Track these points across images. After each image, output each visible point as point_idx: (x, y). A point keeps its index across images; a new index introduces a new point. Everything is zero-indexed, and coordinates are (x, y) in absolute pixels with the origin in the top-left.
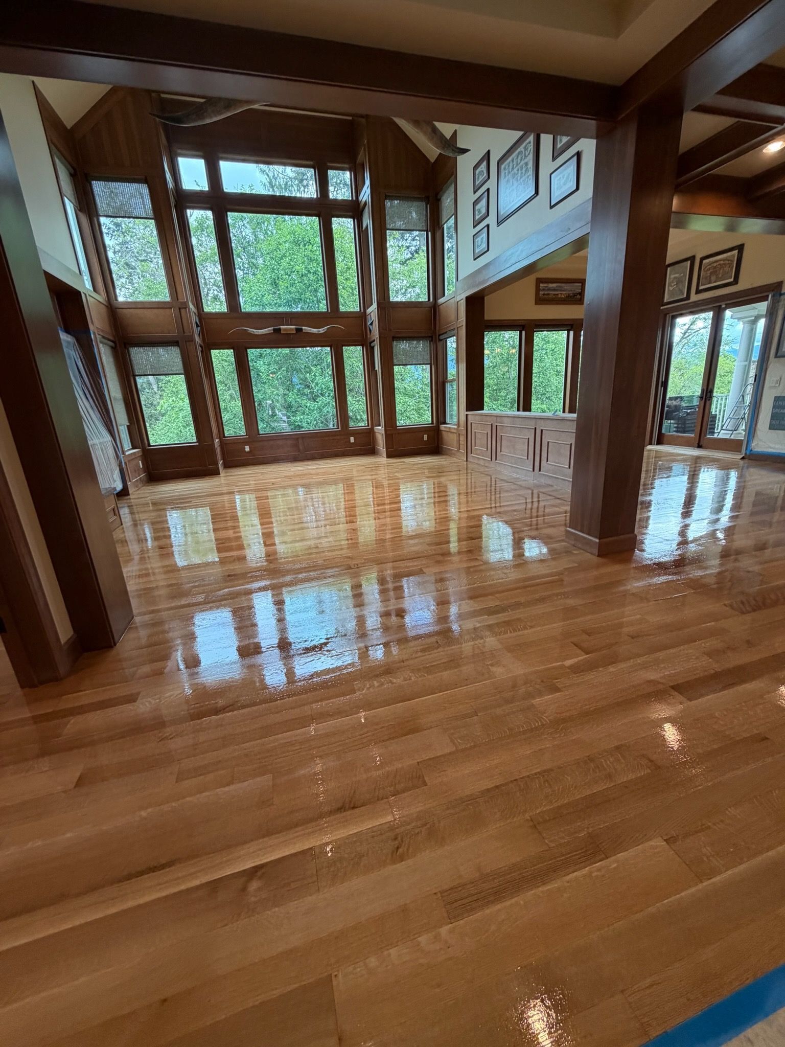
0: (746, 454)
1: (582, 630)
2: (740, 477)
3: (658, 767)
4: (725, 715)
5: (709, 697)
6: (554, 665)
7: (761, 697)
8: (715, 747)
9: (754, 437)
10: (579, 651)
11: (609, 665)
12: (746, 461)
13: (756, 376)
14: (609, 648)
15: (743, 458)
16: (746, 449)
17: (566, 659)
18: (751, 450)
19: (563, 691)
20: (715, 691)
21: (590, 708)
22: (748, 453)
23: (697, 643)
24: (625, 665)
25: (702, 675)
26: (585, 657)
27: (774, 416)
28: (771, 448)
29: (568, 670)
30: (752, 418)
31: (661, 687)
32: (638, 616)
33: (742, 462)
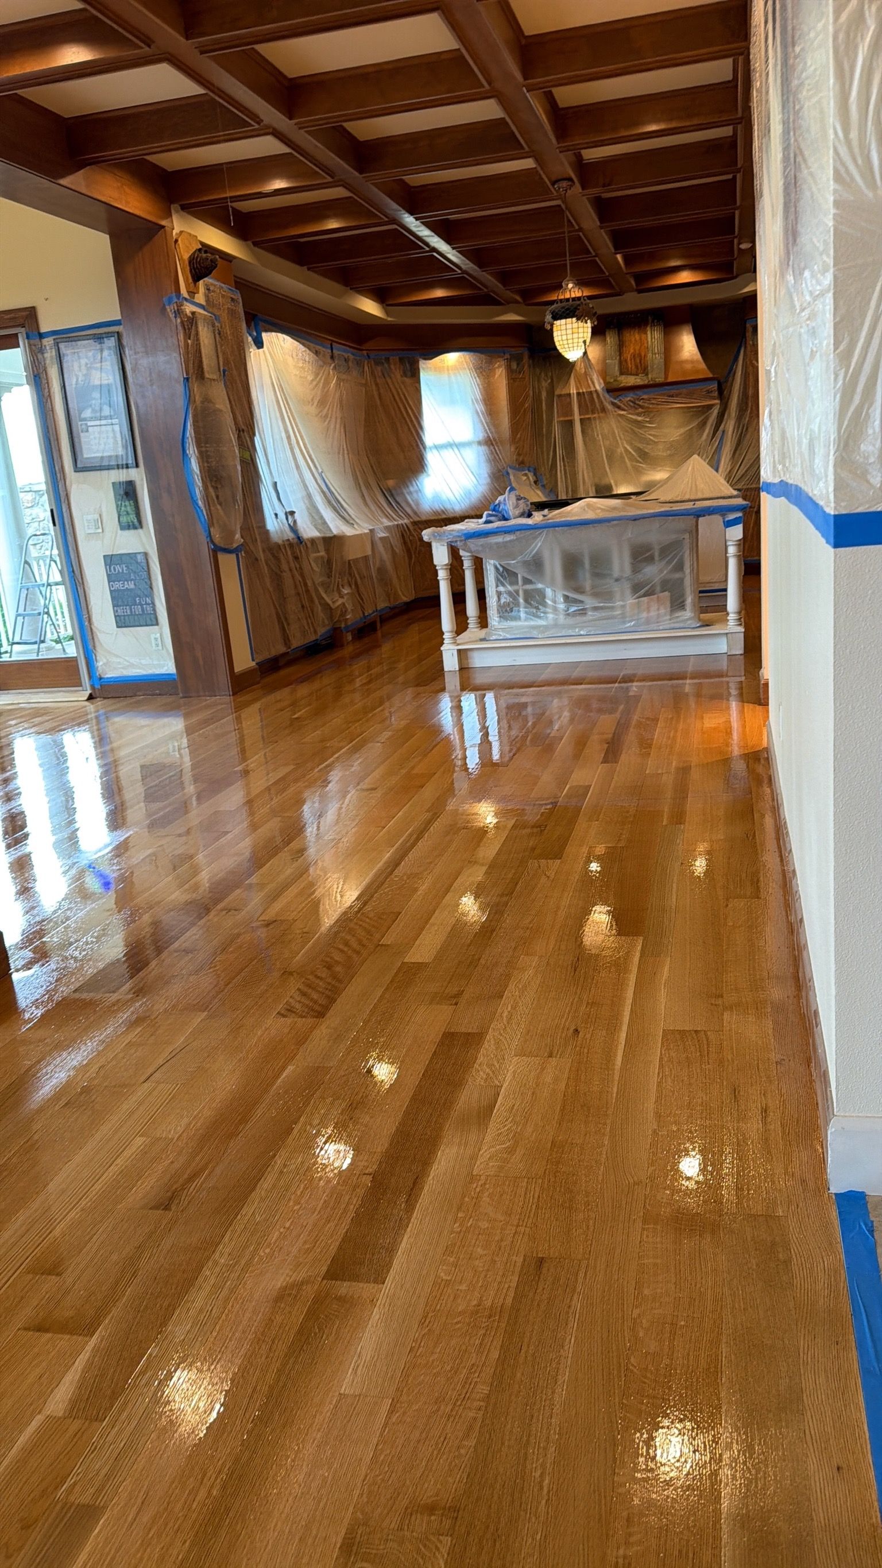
0: (93, 687)
1: (29, 1271)
2: (101, 741)
3: (453, 1510)
4: (455, 1265)
5: (403, 1245)
6: (22, 1440)
7: (472, 1178)
8: (495, 1354)
9: (94, 647)
10: (64, 1341)
11: (164, 1323)
12: (99, 702)
13: (52, 511)
14: (134, 1275)
15: (91, 698)
16: (90, 677)
17: (44, 1396)
18: (101, 678)
19: (105, 1507)
20: (402, 1225)
21: (209, 1492)
22: (97, 686)
23: (295, 1131)
24: (203, 1294)
25: (356, 1202)
26: (89, 1348)
27: (118, 598)
28: (132, 665)
29: (76, 1425)
30: (76, 605)
31: (309, 1292)
32: (139, 1141)
33: (90, 707)
